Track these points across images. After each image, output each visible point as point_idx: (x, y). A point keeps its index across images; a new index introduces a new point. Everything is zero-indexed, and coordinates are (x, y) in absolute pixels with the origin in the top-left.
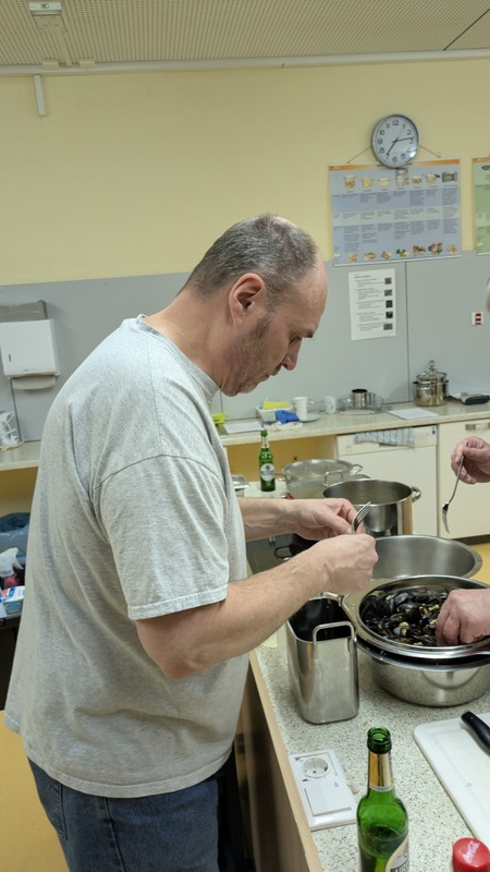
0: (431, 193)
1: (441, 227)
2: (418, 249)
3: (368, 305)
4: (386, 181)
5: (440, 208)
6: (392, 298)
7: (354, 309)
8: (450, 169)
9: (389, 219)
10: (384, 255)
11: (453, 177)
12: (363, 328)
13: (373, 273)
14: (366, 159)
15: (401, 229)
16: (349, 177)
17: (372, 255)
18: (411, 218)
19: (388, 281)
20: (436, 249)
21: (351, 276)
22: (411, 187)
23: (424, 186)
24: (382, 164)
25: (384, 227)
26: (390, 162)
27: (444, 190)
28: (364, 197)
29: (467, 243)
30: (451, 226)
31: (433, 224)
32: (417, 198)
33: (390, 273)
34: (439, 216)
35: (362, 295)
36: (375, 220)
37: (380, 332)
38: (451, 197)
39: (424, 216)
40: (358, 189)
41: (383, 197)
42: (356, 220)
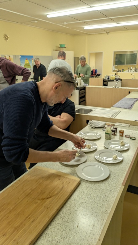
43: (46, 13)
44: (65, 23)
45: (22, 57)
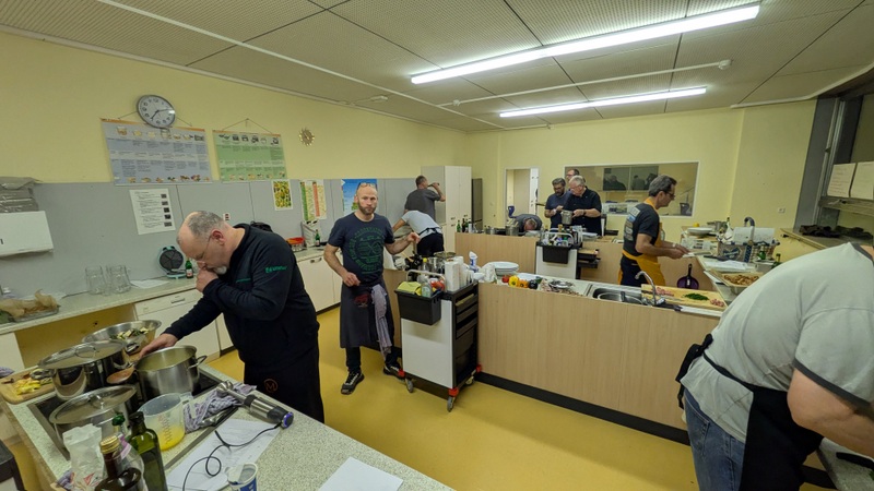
0: (188, 145)
1: (198, 166)
2: (183, 177)
3: (150, 211)
4: (153, 135)
5: (196, 155)
6: (169, 206)
7: (138, 214)
8: (200, 134)
9: (159, 158)
10: (158, 180)
11: (202, 138)
12: (147, 226)
13: (151, 191)
15: (169, 165)
16: (121, 128)
17: (148, 180)
18: (176, 159)
19: (164, 196)
20: (196, 178)
21: (132, 192)
22: (175, 141)
23: (182, 141)
24: (148, 124)
25: (152, 162)
26: (154, 123)
27: (197, 146)
28: (136, 143)
29: (216, 176)
30: (204, 166)
31: (192, 164)
32: (178, 147)
33: (165, 191)
34: (195, 160)
35: (143, 205)
36: (147, 157)
37: (162, 228)
38: (202, 150)
39: (185, 159)
40: (127, 137)
41: (151, 144)
42: (131, 156)
45: (349, 182)
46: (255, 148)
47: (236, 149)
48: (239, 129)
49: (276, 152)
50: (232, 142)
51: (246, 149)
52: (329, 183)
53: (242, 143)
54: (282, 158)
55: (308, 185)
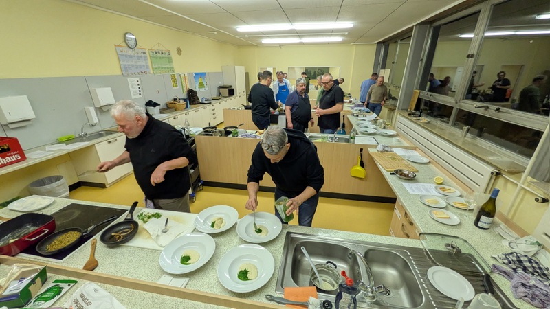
0: (141, 57)
2: (142, 72)
3: (134, 88)
4: (130, 52)
5: (144, 62)
6: (140, 86)
7: (131, 89)
8: (144, 51)
9: (133, 63)
10: (135, 74)
11: (145, 53)
12: (134, 95)
13: (133, 79)
14: (124, 44)
15: (137, 67)
16: (121, 49)
17: (132, 74)
18: (139, 64)
19: (137, 82)
20: (146, 73)
21: (128, 79)
22: (136, 55)
23: (139, 55)
24: (129, 47)
25: (133, 65)
26: (131, 46)
27: (144, 57)
28: (126, 56)
29: (151, 72)
30: (147, 67)
31: (144, 66)
32: (139, 58)
33: (138, 79)
34: (144, 64)
35: (132, 85)
36: (130, 63)
37: (139, 96)
38: (146, 59)
39: (141, 63)
40: (124, 53)
41: (131, 57)
42: (125, 63)
43: (235, 27)
44: (247, 36)
45: (196, 74)
46: (163, 57)
47: (157, 58)
48: (156, 48)
49: (170, 60)
50: (155, 55)
51: (160, 58)
52: (189, 74)
53: (159, 55)
54: (172, 62)
55: (182, 76)
